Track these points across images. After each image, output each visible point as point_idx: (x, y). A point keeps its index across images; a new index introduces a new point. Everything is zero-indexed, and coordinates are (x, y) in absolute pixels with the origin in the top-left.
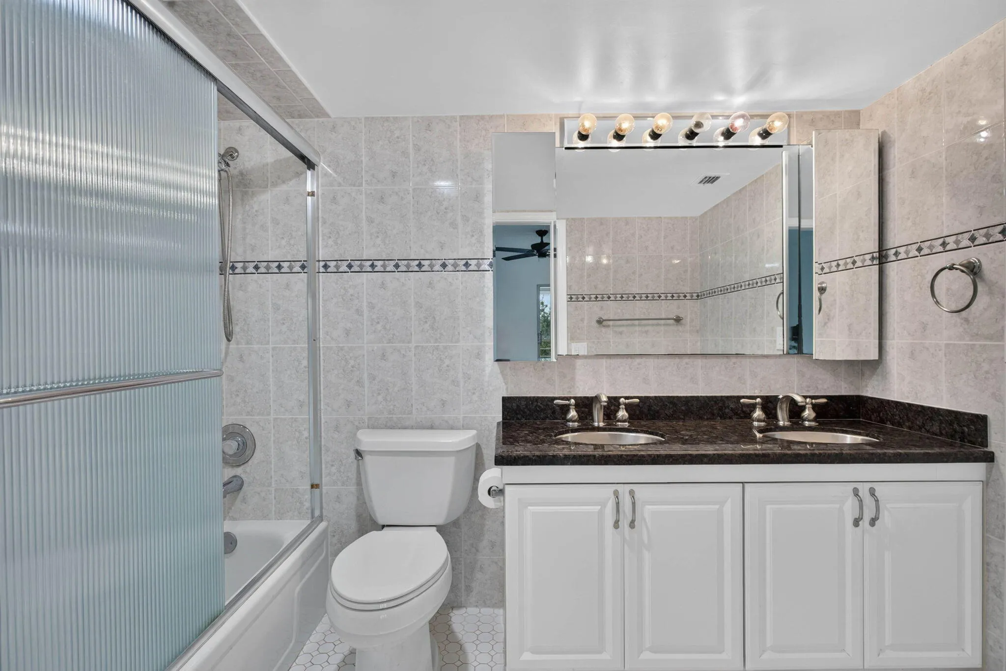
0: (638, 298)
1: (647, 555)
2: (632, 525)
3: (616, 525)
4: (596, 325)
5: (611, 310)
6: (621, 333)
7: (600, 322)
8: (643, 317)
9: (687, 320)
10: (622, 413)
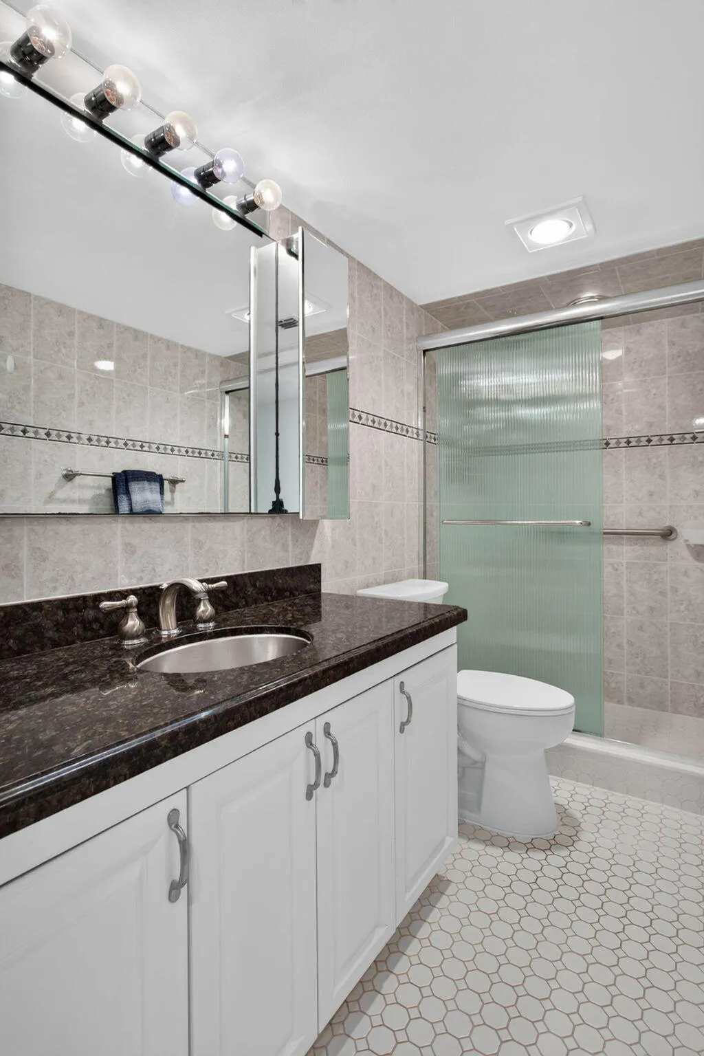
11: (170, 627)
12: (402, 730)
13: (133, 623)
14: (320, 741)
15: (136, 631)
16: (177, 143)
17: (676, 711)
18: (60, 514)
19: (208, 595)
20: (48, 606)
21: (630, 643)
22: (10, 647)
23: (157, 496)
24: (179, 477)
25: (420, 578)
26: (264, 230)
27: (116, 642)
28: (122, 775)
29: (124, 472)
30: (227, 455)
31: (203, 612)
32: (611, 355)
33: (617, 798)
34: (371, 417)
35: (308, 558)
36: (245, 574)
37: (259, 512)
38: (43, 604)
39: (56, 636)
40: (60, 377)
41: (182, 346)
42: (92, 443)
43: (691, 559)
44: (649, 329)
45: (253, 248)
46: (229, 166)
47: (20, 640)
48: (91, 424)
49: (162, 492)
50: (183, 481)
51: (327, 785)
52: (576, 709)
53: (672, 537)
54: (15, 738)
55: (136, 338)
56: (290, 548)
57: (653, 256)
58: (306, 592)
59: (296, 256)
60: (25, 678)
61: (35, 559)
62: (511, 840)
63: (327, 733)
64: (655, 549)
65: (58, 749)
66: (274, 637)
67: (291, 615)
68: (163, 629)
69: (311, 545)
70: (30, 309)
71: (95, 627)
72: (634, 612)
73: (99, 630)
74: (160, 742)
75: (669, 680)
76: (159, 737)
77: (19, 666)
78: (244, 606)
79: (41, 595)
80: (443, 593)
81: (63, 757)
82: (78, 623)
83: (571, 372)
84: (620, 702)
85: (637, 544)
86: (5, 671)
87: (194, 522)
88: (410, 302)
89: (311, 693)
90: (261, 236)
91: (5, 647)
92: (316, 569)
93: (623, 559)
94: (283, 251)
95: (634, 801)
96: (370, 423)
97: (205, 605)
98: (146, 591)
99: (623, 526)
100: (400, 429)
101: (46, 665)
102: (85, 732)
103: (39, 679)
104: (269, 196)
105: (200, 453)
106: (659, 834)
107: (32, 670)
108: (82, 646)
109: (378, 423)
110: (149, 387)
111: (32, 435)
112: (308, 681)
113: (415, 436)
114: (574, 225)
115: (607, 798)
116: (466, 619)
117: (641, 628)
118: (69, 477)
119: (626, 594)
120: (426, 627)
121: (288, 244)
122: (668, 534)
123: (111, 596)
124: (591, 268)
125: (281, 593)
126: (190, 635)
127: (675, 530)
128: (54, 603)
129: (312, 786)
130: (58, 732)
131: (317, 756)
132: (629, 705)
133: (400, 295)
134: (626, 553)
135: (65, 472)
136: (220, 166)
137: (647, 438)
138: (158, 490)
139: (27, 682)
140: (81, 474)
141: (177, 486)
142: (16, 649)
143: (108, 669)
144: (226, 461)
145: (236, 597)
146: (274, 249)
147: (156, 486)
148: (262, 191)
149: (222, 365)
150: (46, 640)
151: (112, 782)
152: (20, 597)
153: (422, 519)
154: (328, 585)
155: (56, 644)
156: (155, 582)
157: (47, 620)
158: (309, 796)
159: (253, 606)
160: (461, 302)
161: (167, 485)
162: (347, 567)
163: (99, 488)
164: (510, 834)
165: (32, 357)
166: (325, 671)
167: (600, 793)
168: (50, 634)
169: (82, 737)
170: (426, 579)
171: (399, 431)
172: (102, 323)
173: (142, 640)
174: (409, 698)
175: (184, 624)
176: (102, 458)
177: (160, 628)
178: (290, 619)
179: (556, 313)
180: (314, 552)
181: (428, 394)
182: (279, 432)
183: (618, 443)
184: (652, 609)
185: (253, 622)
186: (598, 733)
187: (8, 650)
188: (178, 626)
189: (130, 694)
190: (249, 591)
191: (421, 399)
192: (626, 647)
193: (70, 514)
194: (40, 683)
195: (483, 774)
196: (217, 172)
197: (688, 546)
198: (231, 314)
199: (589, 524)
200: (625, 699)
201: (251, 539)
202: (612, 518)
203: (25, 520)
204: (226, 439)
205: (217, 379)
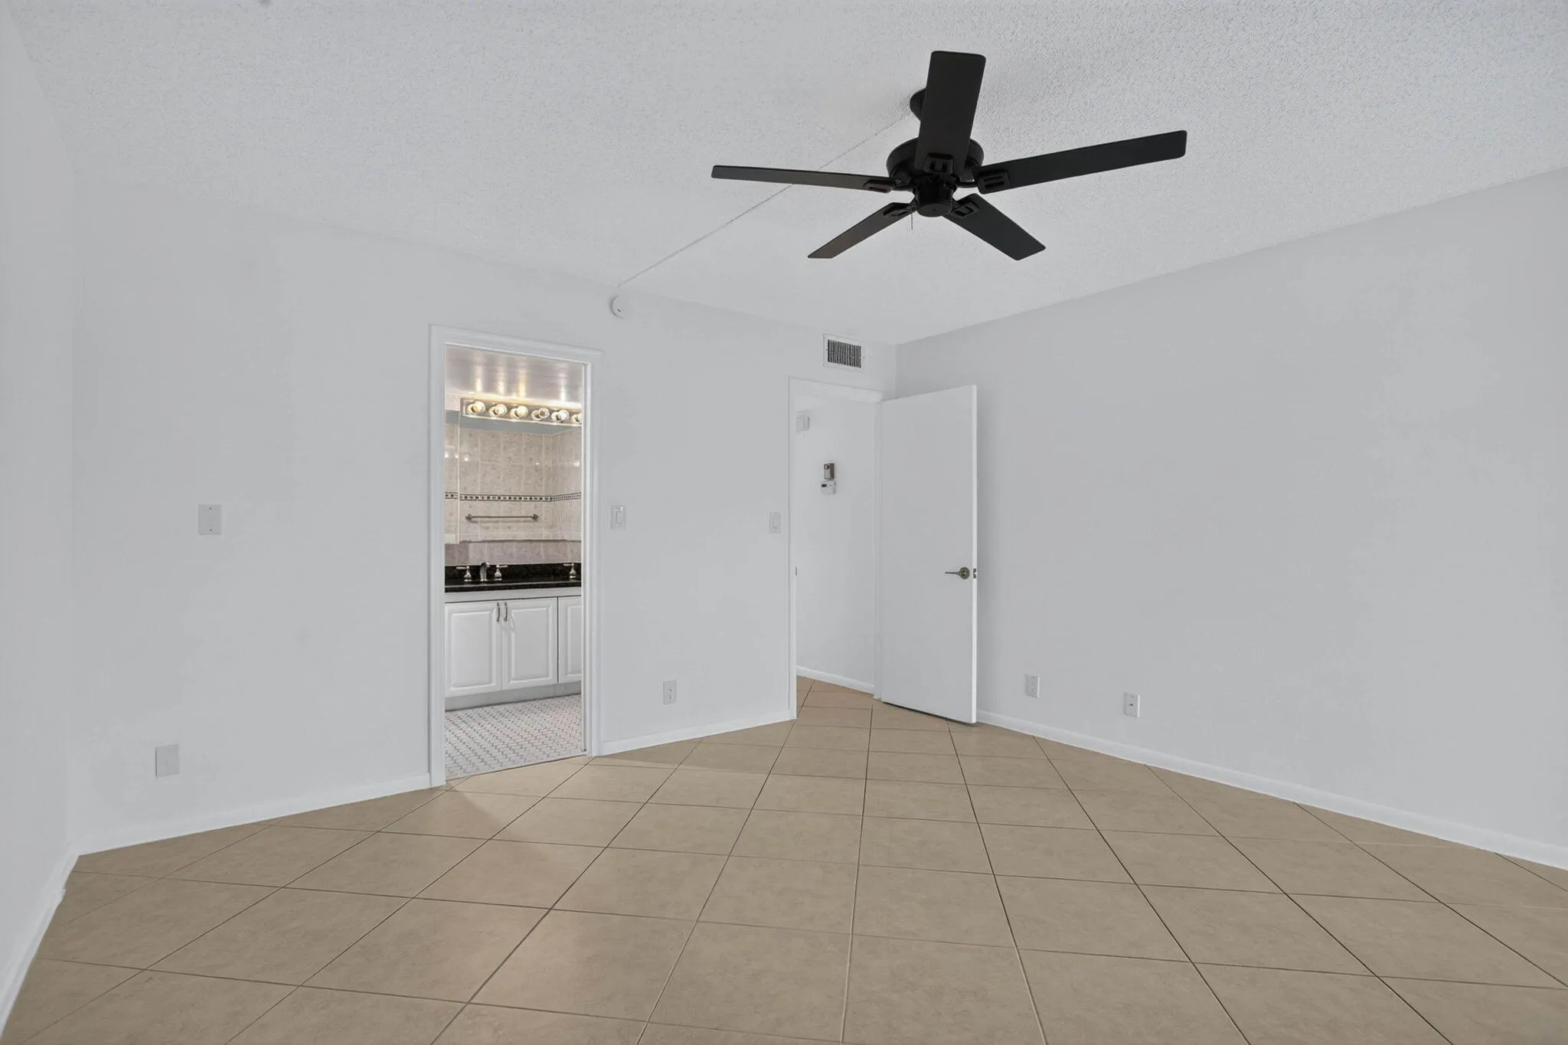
0: (507, 498)
1: (513, 635)
2: (506, 619)
3: (498, 620)
4: (466, 521)
5: (479, 508)
6: (487, 528)
7: (469, 518)
8: (506, 515)
9: (542, 517)
10: (498, 574)
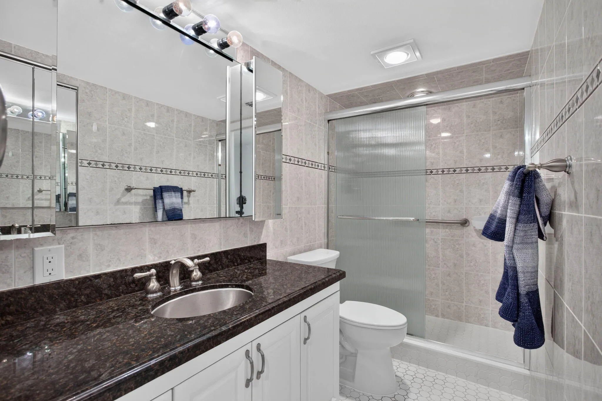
11: (175, 285)
12: (305, 343)
13: (154, 284)
14: (255, 355)
15: (155, 289)
16: (181, 12)
17: (468, 321)
18: (111, 224)
19: (199, 266)
20: (104, 276)
21: (443, 284)
22: (82, 301)
23: (179, 200)
24: (193, 189)
25: (325, 248)
26: (234, 58)
27: (144, 295)
28: (130, 388)
29: (160, 187)
30: (220, 175)
31: (195, 276)
32: (435, 121)
33: (432, 373)
34: (297, 159)
35: (259, 239)
36: (222, 252)
37: (231, 216)
38: (101, 275)
39: (110, 293)
40: (124, 134)
41: (194, 115)
42: (142, 171)
43: (477, 237)
44: (455, 108)
45: (228, 67)
46: (211, 24)
47: (88, 296)
48: (141, 160)
49: (182, 198)
50: (194, 191)
51: (258, 378)
52: (408, 325)
53: (467, 225)
54: (72, 365)
55: (168, 111)
56: (249, 236)
57: (455, 70)
58: (258, 259)
59: (251, 71)
60: (87, 321)
61: (97, 250)
62: (370, 398)
63: (259, 348)
64: (458, 231)
65: (94, 374)
66: (234, 290)
67: (246, 277)
68: (171, 286)
69: (261, 233)
70: (107, 96)
71: (132, 286)
72: (445, 266)
73: (135, 287)
74: (154, 367)
75: (464, 304)
76: (153, 365)
77: (86, 312)
78: (221, 269)
79: (101, 270)
80: (337, 257)
81: (96, 379)
82: (122, 284)
83: (413, 130)
84: (437, 316)
85: (447, 228)
86: (77, 316)
87: (191, 224)
88: (320, 93)
89: (248, 329)
90: (232, 61)
91: (79, 300)
92: (263, 247)
93: (439, 236)
94: (245, 69)
95: (441, 375)
96: (296, 163)
97: (196, 272)
98: (163, 265)
99: (440, 218)
100: (313, 165)
101: (101, 312)
102: (112, 361)
103: (95, 322)
104: (235, 39)
105: (204, 175)
106: (453, 394)
107: (93, 314)
108: (124, 298)
109: (301, 162)
110: (175, 139)
111: (108, 167)
112: (246, 323)
113: (323, 168)
114: (410, 55)
115: (426, 373)
116: (345, 277)
117: (449, 275)
118: (129, 189)
119: (441, 256)
120: (320, 284)
121: (248, 65)
122: (465, 223)
123: (142, 269)
124: (421, 77)
125: (243, 260)
126: (187, 289)
127: (468, 221)
128: (108, 275)
129: (249, 380)
130: (97, 362)
131: (252, 363)
132: (442, 317)
133: (315, 90)
134: (441, 233)
135: (126, 187)
136: (206, 24)
137: (453, 169)
138: (180, 196)
139: (88, 324)
140: (135, 189)
141: (191, 193)
142: (85, 301)
143: (135, 314)
144: (220, 179)
145: (217, 265)
146: (239, 67)
147: (179, 194)
148: (231, 37)
149: (217, 125)
150: (103, 295)
151: (123, 393)
152: (88, 272)
153: (326, 215)
154: (271, 255)
155: (109, 297)
156: (168, 259)
157: (104, 284)
158: (247, 386)
159: (226, 269)
160: (349, 93)
161: (185, 193)
162: (282, 243)
163: (146, 195)
164: (369, 394)
165: (107, 123)
166: (256, 317)
167: (422, 370)
168: (106, 291)
169: (109, 365)
170: (328, 249)
171: (313, 166)
172: (148, 104)
173: (159, 294)
174: (309, 325)
175: (184, 282)
176: (147, 178)
177: (170, 286)
178: (245, 279)
179: (404, 101)
180: (262, 236)
181: (330, 145)
182: (242, 171)
183: (438, 171)
184: (455, 265)
185: (224, 281)
186: (422, 336)
187: (81, 302)
188: (180, 283)
189: (143, 333)
190: (223, 261)
191: (326, 147)
192: (441, 285)
193: (117, 224)
194: (94, 325)
195: (356, 359)
196: (205, 27)
197: (476, 230)
198: (220, 99)
199: (418, 220)
200: (440, 314)
201: (225, 232)
202: (434, 214)
203: (91, 229)
204: (220, 167)
205: (214, 133)
